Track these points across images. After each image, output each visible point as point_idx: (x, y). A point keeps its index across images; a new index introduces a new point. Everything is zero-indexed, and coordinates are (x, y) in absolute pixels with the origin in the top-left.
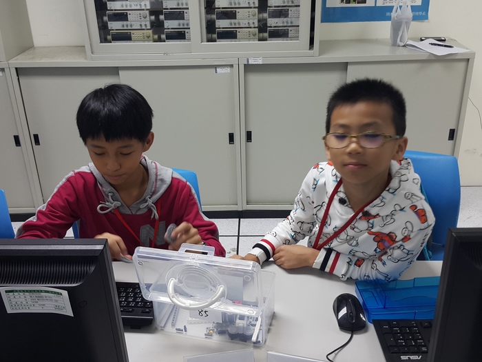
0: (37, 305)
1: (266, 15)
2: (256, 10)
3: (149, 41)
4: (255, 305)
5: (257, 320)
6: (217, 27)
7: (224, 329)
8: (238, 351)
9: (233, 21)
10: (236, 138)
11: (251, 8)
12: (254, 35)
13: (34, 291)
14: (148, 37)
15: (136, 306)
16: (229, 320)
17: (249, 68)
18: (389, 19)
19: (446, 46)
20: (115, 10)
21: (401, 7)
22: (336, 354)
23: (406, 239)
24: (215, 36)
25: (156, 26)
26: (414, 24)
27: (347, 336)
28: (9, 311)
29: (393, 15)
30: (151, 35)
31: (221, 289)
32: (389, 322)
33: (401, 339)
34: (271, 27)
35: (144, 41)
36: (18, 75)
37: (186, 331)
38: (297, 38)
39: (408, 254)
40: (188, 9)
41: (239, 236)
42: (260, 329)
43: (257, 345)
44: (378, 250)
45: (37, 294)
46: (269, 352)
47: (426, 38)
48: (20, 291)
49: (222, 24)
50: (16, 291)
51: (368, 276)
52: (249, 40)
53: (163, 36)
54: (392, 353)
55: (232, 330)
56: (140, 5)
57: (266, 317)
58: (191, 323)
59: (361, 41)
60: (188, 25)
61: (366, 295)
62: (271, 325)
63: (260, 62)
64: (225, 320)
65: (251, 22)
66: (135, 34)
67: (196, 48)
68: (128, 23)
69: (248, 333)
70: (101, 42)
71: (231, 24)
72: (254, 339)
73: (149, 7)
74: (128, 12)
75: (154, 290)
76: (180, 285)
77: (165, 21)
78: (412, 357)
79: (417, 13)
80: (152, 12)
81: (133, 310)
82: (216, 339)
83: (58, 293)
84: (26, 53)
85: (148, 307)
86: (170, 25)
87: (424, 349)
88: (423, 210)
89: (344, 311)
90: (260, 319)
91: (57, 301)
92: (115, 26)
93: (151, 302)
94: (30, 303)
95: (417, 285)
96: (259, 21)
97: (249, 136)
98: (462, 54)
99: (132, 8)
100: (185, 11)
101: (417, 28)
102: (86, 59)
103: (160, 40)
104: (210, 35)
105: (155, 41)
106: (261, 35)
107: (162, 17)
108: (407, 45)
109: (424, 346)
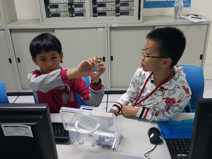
0: (17, 132)
1: (119, 5)
2: (115, 3)
3: (68, 17)
4: (113, 132)
5: (114, 139)
6: (97, 10)
7: (100, 143)
8: (106, 152)
9: (104, 8)
10: (106, 59)
11: (112, 2)
12: (114, 14)
13: (16, 126)
14: (67, 15)
15: (61, 133)
16: (102, 139)
17: (112, 28)
18: (173, 6)
19: (198, 18)
20: (53, 3)
21: (178, 1)
22: (149, 154)
23: (180, 101)
24: (97, 14)
25: (71, 10)
26: (184, 9)
27: (154, 146)
28: (6, 135)
29: (175, 4)
30: (69, 14)
31: (98, 125)
32: (172, 140)
33: (177, 147)
34: (121, 10)
35: (65, 17)
36: (10, 32)
37: (83, 144)
38: (133, 15)
39: (180, 109)
40: (85, 3)
41: (107, 102)
42: (116, 143)
43: (114, 150)
44: (167, 107)
45: (18, 128)
46: (119, 153)
47: (190, 15)
48: (10, 126)
49: (100, 9)
50: (9, 126)
51: (162, 120)
52: (112, 16)
53: (74, 15)
54: (174, 153)
55: (103, 143)
56: (64, 1)
57: (118, 138)
58: (85, 140)
59: (162, 16)
60: (85, 10)
61: (163, 128)
62: (120, 141)
63: (116, 25)
64: (100, 139)
65: (112, 8)
66: (61, 14)
67: (88, 20)
68: (59, 9)
69: (110, 145)
70: (47, 17)
71: (104, 9)
72: (113, 147)
73: (67, 2)
74: (59, 4)
75: (69, 126)
76: (80, 124)
77: (75, 8)
78: (183, 155)
79: (186, 4)
80: (69, 4)
81: (60, 135)
82: (96, 147)
83: (27, 127)
84: (14, 22)
85: (67, 133)
86: (77, 10)
87: (188, 151)
88: (188, 89)
89: (152, 135)
90: (115, 139)
91: (26, 131)
92: (53, 10)
93: (68, 131)
94: (14, 131)
95: (185, 123)
96: (116, 8)
97: (112, 58)
98: (205, 22)
99: (61, 2)
100: (83, 4)
101: (186, 10)
102: (40, 25)
103: (72, 16)
104: (94, 14)
105: (70, 17)
106: (117, 14)
107: (73, 6)
108: (181, 18)
109: (187, 150)
